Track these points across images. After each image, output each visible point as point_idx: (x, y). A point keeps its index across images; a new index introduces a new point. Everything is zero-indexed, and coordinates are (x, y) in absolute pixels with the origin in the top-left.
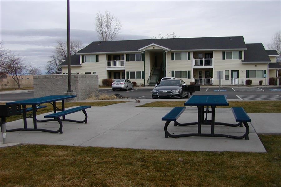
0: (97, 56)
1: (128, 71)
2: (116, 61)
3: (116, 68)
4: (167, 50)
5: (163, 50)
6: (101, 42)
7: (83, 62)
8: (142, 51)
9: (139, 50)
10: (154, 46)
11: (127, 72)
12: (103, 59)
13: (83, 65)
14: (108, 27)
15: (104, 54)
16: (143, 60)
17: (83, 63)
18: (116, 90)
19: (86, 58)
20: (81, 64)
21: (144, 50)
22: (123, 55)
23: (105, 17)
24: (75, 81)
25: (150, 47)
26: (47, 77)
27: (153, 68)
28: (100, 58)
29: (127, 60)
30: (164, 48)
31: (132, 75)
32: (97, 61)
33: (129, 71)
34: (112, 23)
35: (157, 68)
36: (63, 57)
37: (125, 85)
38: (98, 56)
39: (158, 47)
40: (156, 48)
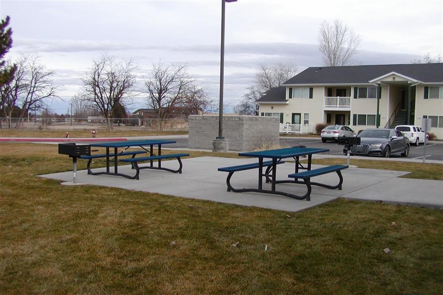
0: (310, 89)
1: (355, 113)
2: (338, 97)
3: (338, 108)
4: (415, 83)
5: (409, 82)
6: (320, 68)
7: (290, 97)
8: (377, 84)
9: (371, 81)
10: (394, 76)
11: (354, 115)
12: (320, 95)
13: (290, 101)
14: (338, 43)
15: (321, 87)
16: (379, 97)
17: (290, 99)
18: (327, 141)
19: (295, 92)
20: (287, 100)
21: (379, 83)
22: (349, 88)
23: (334, 29)
24: (240, 124)
25: (388, 77)
26: (205, 118)
27: (395, 110)
28: (315, 92)
29: (355, 97)
30: (411, 80)
31: (362, 119)
32: (311, 97)
33: (358, 114)
34: (344, 38)
35: (403, 110)
36: (268, 89)
37: (341, 134)
38: (312, 88)
39: (400, 78)
40: (397, 79)
